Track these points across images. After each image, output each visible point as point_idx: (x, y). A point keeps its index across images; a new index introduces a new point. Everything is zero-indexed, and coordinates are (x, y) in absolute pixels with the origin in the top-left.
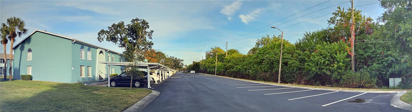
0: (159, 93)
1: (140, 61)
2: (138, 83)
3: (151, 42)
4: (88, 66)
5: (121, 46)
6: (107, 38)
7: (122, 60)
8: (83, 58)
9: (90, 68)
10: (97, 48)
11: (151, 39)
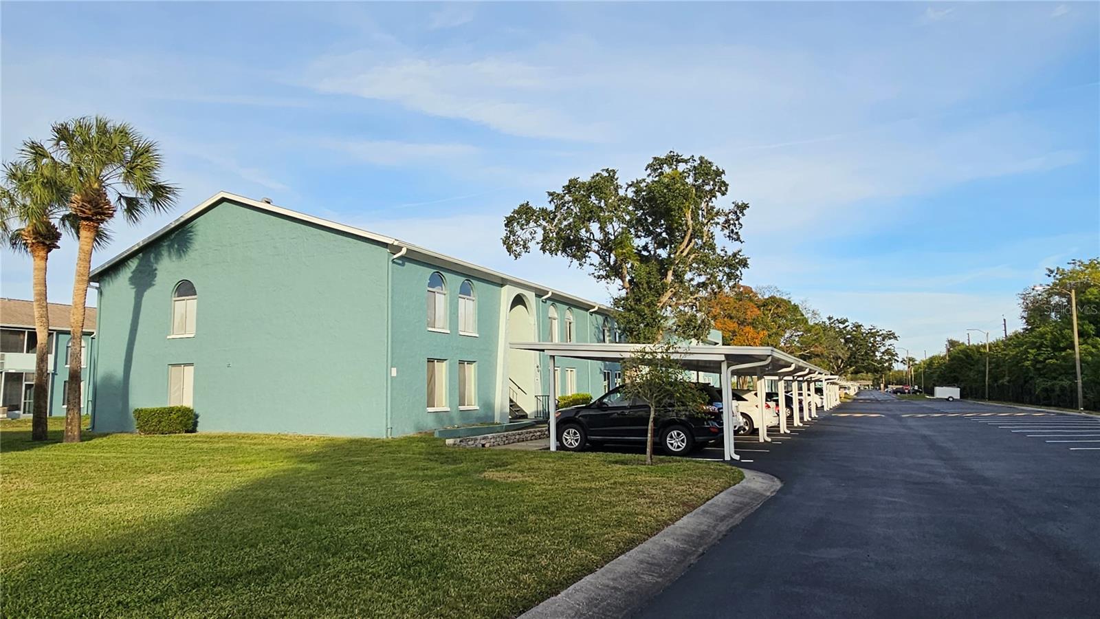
0: (778, 484)
1: (688, 337)
2: (678, 434)
3: (735, 255)
4: (461, 362)
5: (603, 273)
6: (546, 240)
7: (607, 334)
8: (442, 326)
9: (471, 371)
10: (502, 282)
11: (738, 239)
